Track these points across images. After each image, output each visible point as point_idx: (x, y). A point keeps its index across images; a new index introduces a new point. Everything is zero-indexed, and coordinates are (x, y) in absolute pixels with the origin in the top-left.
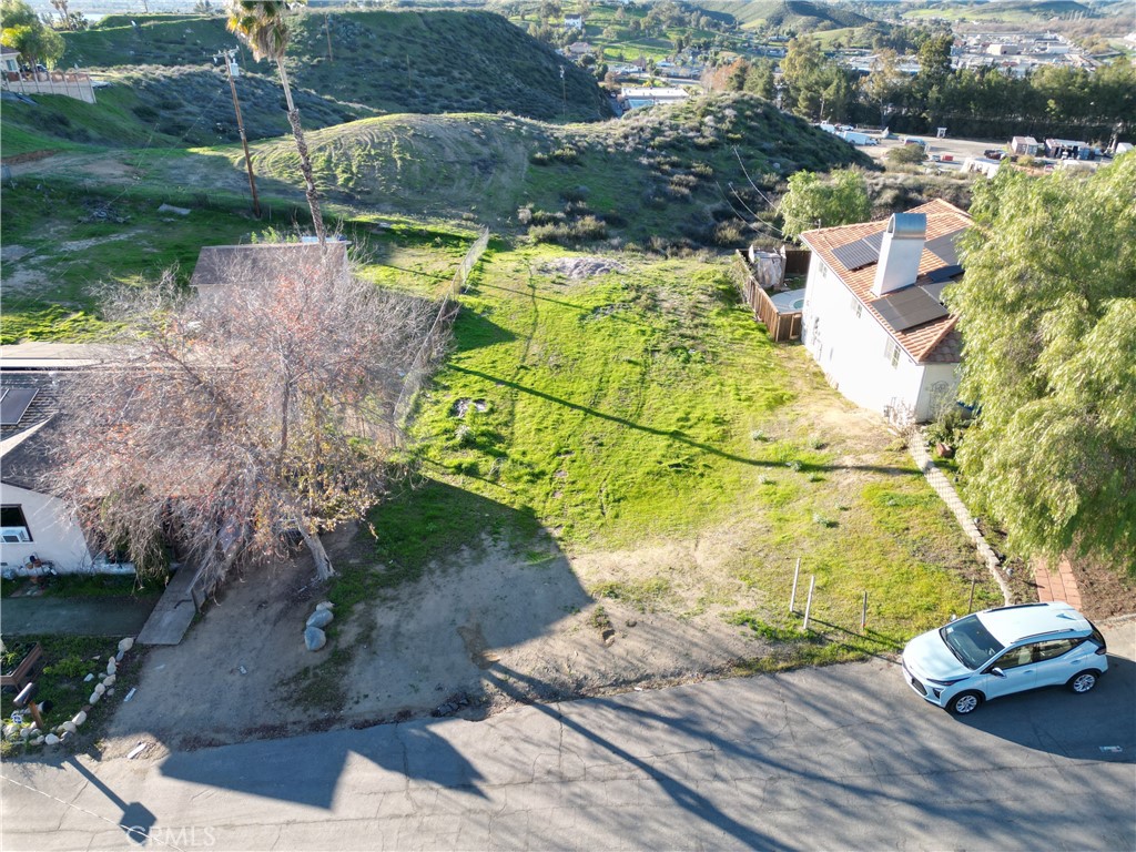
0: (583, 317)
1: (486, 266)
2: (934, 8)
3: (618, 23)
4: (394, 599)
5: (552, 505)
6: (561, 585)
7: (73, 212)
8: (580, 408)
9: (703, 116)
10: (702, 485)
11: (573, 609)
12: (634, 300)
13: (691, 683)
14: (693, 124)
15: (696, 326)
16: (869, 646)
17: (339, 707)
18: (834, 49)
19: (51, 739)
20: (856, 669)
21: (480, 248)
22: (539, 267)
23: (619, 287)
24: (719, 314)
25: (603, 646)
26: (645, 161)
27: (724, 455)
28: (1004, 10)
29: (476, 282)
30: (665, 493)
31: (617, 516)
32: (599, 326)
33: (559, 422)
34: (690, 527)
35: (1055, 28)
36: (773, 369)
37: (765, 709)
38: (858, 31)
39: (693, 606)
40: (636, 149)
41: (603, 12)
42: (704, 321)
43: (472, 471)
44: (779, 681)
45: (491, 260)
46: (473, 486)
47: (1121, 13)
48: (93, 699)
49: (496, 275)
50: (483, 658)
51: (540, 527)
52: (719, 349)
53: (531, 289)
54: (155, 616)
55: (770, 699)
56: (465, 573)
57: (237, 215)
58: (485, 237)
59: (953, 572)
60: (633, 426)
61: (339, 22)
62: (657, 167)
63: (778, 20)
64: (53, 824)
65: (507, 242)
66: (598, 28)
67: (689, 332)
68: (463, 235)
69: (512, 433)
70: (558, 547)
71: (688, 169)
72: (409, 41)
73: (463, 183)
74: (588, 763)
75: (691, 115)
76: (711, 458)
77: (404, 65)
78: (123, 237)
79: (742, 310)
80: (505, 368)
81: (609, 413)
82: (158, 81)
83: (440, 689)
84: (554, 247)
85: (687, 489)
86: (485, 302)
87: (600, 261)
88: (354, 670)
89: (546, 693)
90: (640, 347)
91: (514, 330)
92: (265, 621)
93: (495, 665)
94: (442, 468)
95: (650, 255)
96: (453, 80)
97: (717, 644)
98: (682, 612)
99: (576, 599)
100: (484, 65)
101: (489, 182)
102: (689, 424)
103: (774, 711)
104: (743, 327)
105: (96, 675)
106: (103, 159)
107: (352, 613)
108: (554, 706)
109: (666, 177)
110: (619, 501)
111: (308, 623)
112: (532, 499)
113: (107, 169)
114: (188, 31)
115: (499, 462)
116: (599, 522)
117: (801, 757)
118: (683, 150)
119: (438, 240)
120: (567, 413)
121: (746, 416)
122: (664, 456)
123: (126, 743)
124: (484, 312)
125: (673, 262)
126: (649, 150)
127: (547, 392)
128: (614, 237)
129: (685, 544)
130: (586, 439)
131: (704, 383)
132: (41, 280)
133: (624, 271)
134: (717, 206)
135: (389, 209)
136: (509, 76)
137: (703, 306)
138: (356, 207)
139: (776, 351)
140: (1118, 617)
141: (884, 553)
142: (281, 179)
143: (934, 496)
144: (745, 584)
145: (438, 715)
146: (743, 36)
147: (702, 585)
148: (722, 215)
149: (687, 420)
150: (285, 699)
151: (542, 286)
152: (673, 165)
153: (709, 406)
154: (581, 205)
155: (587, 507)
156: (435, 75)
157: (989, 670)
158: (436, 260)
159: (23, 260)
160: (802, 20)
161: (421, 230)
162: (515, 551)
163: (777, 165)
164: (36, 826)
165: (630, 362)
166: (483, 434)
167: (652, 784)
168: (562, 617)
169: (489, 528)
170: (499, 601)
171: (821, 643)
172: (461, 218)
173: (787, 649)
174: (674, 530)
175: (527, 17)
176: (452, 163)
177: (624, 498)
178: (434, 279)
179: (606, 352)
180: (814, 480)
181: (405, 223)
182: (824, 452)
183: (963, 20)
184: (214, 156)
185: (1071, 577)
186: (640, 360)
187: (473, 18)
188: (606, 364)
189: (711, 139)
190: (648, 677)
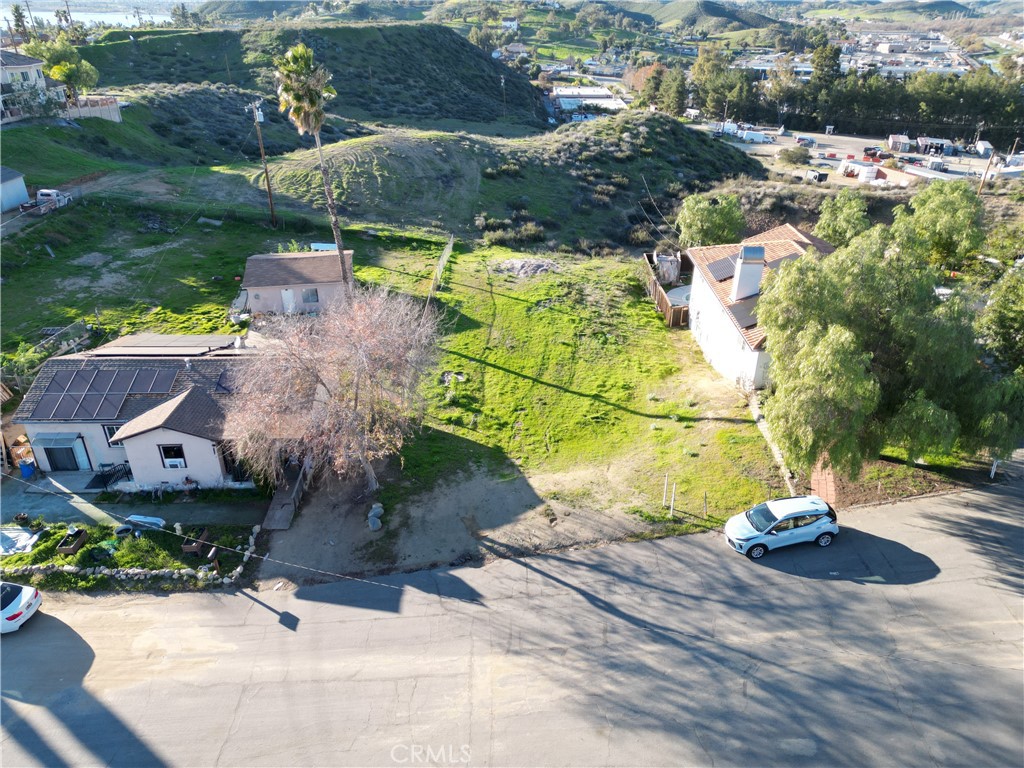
0: (529, 309)
1: (454, 266)
2: (832, 8)
3: (550, 25)
4: (419, 502)
5: (514, 444)
6: (523, 493)
7: (132, 224)
8: (529, 378)
9: (622, 132)
10: (613, 431)
11: (532, 507)
12: (566, 295)
13: (602, 546)
14: (613, 140)
15: (612, 316)
16: (708, 524)
17: (394, 562)
18: (741, 48)
19: (226, 580)
20: (700, 537)
21: (448, 251)
22: (494, 267)
23: (555, 284)
24: (629, 306)
25: (549, 526)
26: (574, 173)
27: (628, 411)
28: (894, 10)
29: (447, 281)
30: (589, 436)
31: (557, 451)
32: (541, 316)
33: (515, 388)
34: (605, 458)
35: (938, 27)
36: (666, 349)
37: (645, 559)
38: (763, 32)
39: (605, 504)
40: (567, 163)
41: (536, 15)
42: (618, 311)
43: (458, 422)
44: (655, 544)
45: (457, 261)
46: (460, 432)
47: (998, 12)
48: (245, 559)
49: (462, 274)
50: (478, 535)
51: (507, 458)
52: (628, 334)
53: (489, 287)
54: (270, 513)
55: (649, 554)
56: (462, 486)
57: (259, 226)
58: (451, 241)
59: (764, 482)
60: (566, 391)
61: (310, 37)
62: (583, 178)
63: (692, 21)
64: (241, 622)
65: (467, 245)
66: (532, 29)
67: (606, 321)
68: (433, 240)
69: (484, 396)
70: (519, 471)
71: (608, 180)
72: (370, 54)
73: (431, 195)
74: (543, 587)
75: (611, 132)
76: (620, 413)
77: (366, 75)
78: (175, 245)
79: (647, 302)
80: (475, 349)
81: (550, 382)
82: (168, 99)
83: (453, 551)
84: (504, 248)
85: (603, 433)
86: (456, 297)
87: (540, 262)
88: (400, 542)
89: (516, 553)
90: (571, 332)
91: (479, 320)
92: (339, 516)
93: (485, 538)
94: (438, 420)
95: (578, 256)
96: (409, 88)
97: (620, 524)
98: (598, 507)
99: (532, 500)
100: (434, 74)
101: (451, 194)
102: (605, 389)
103: (650, 559)
104: (646, 316)
105: (242, 546)
106: (147, 178)
107: (395, 509)
108: (522, 559)
109: (591, 187)
110: (558, 441)
111: (370, 515)
112: (500, 441)
113: (152, 187)
114: (179, 44)
115: (476, 416)
116: (545, 455)
117: (663, 582)
118: (605, 163)
119: (414, 244)
120: (521, 382)
121: (645, 384)
122: (588, 412)
123: (271, 583)
124: (456, 305)
125: (596, 262)
126: (577, 163)
127: (505, 366)
128: (550, 240)
129: (601, 468)
130: (535, 400)
131: (616, 359)
132: (124, 281)
133: (558, 271)
134: (632, 211)
135: (374, 218)
136: (456, 82)
137: (617, 299)
138: (348, 217)
139: (669, 335)
140: (854, 506)
141: (724, 472)
142: (288, 194)
143: (760, 437)
144: (637, 491)
145: (453, 565)
146: (661, 35)
147: (611, 492)
148: (635, 219)
149: (604, 386)
150: (360, 558)
151: (497, 284)
152: (597, 176)
153: (619, 377)
154: (524, 212)
155: (537, 446)
156: (393, 83)
157: (769, 533)
158: (415, 262)
159: (106, 264)
160: (713, 20)
161: (401, 237)
162: (492, 473)
163: (681, 175)
164: (232, 623)
165: (564, 344)
166: (464, 397)
167: (580, 597)
168: (524, 511)
169: (473, 459)
170: (484, 502)
171: (680, 523)
172: (430, 225)
173: (660, 526)
174: (594, 460)
175: (468, 20)
176: (421, 178)
177: (561, 440)
178: (415, 278)
179: (547, 336)
180: (687, 427)
181: (388, 230)
182: (695, 408)
183: (857, 19)
184: (234, 175)
185: (832, 484)
186: (571, 342)
187: (425, 32)
188: (547, 345)
189: (628, 153)
190: (577, 543)
